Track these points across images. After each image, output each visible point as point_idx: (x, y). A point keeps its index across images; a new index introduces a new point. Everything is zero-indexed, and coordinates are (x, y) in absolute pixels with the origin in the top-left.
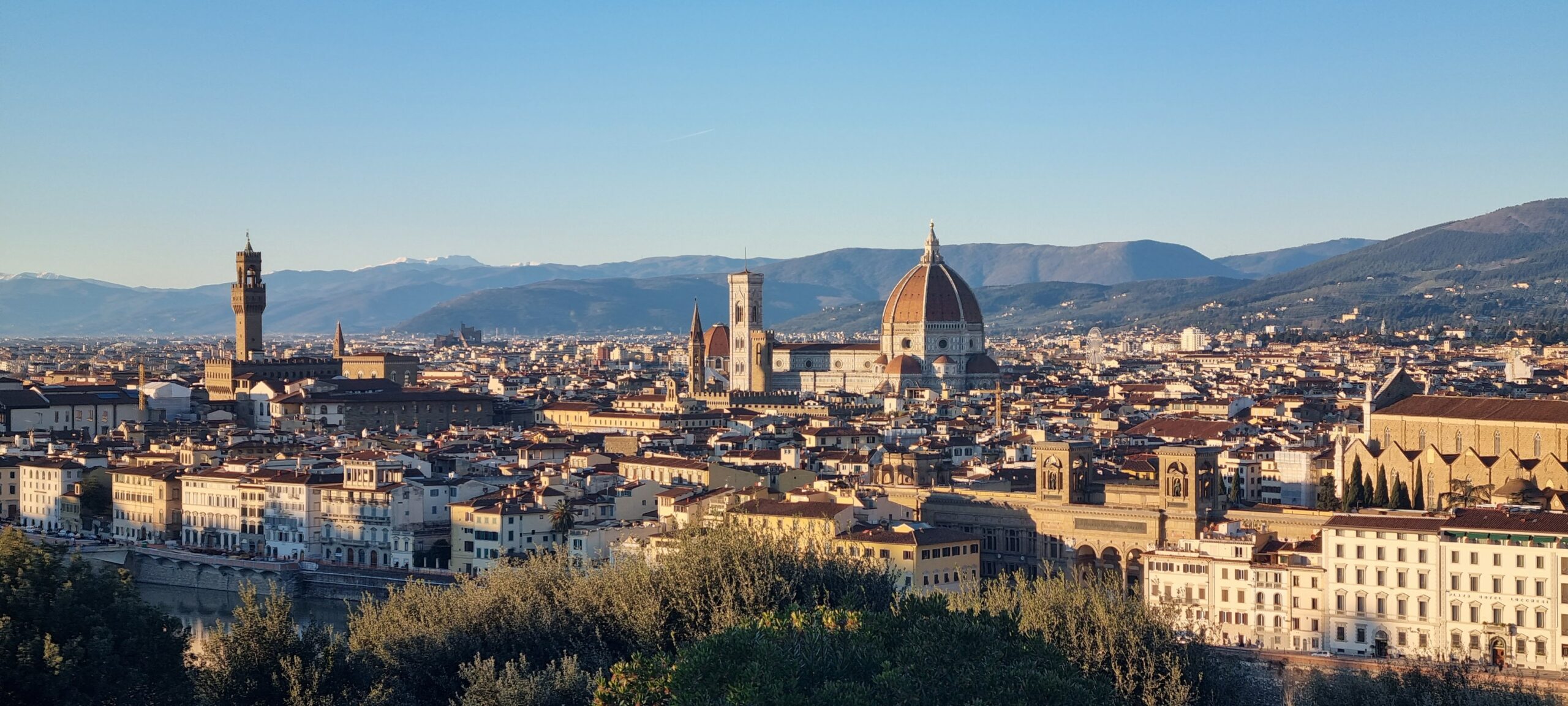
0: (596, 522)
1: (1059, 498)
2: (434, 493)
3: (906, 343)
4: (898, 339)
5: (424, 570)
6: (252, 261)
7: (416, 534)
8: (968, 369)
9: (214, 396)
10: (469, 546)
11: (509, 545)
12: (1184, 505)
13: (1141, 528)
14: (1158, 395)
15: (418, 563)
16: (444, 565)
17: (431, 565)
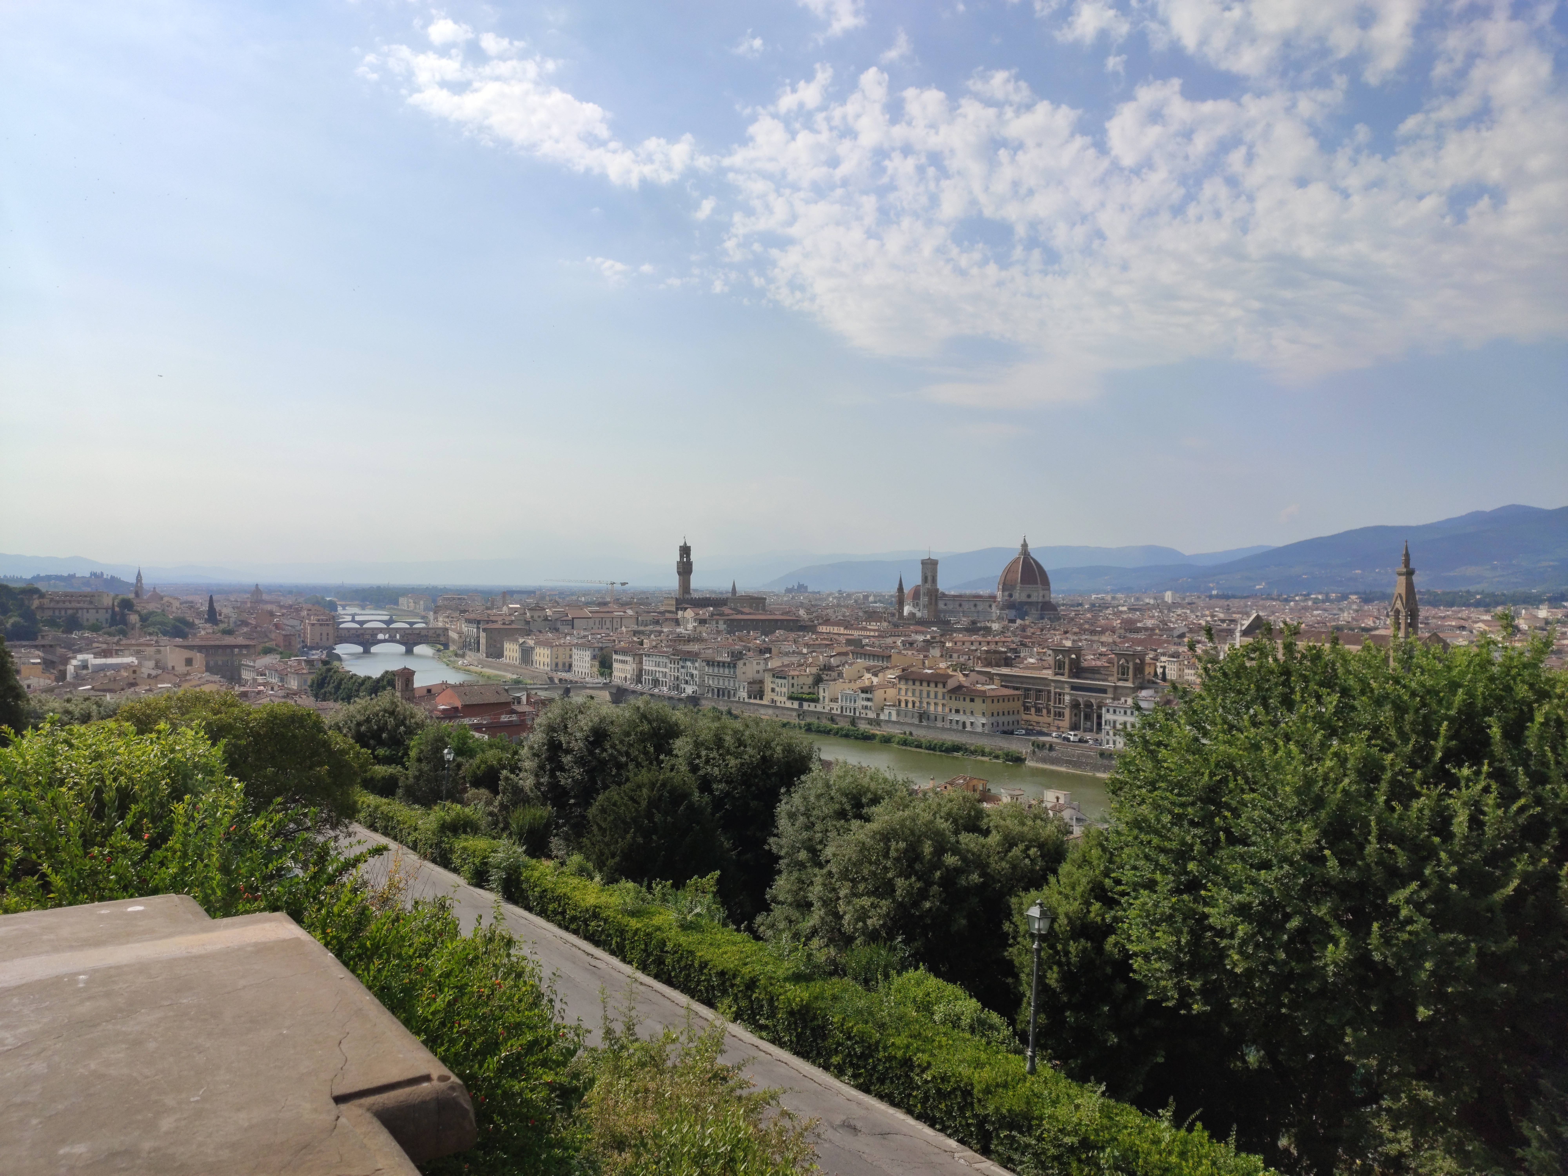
0: (835, 680)
1: (1063, 674)
2: (758, 664)
3: (1011, 596)
4: (1006, 593)
5: (752, 701)
6: (685, 551)
7: (749, 683)
8: (1042, 609)
9: (668, 615)
10: (773, 690)
11: (792, 690)
12: (1126, 680)
13: (1104, 691)
14: (1139, 625)
15: (750, 697)
16: (761, 698)
17: (755, 698)
